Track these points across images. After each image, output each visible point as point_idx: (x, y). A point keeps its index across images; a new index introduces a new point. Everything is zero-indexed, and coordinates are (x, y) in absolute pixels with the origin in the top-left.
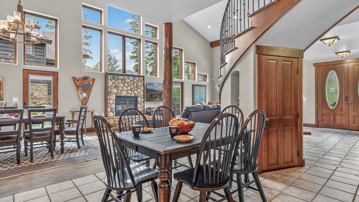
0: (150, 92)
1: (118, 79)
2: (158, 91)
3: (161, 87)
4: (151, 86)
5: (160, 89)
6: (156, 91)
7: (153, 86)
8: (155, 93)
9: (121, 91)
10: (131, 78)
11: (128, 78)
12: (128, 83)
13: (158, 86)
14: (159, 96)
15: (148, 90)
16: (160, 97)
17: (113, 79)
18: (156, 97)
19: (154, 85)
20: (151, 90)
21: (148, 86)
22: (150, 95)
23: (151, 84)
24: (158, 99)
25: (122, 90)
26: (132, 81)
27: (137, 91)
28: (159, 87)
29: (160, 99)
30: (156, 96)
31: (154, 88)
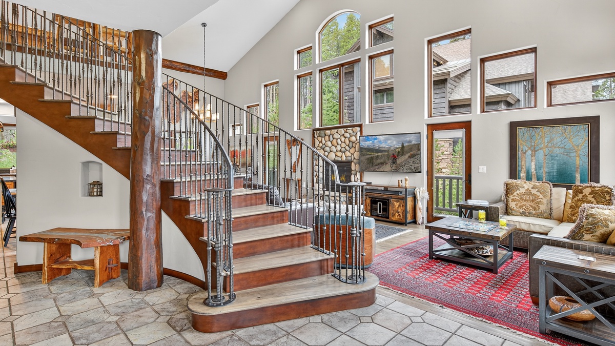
0: (368, 153)
1: (325, 135)
2: (388, 151)
3: (395, 143)
4: (369, 141)
5: (391, 147)
6: (381, 151)
7: (375, 141)
8: (380, 154)
9: (329, 153)
10: (342, 131)
11: (337, 132)
12: (337, 139)
13: (386, 140)
14: (391, 161)
15: (363, 150)
16: (394, 163)
17: (319, 136)
18: (382, 164)
19: (376, 139)
20: (369, 150)
21: (363, 141)
22: (368, 159)
23: (370, 137)
24: (388, 167)
25: (331, 151)
26: (343, 135)
27: (349, 151)
28: (389, 142)
29: (393, 168)
30: (382, 161)
31: (377, 145)
